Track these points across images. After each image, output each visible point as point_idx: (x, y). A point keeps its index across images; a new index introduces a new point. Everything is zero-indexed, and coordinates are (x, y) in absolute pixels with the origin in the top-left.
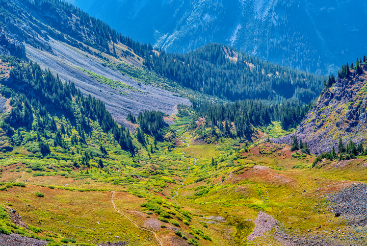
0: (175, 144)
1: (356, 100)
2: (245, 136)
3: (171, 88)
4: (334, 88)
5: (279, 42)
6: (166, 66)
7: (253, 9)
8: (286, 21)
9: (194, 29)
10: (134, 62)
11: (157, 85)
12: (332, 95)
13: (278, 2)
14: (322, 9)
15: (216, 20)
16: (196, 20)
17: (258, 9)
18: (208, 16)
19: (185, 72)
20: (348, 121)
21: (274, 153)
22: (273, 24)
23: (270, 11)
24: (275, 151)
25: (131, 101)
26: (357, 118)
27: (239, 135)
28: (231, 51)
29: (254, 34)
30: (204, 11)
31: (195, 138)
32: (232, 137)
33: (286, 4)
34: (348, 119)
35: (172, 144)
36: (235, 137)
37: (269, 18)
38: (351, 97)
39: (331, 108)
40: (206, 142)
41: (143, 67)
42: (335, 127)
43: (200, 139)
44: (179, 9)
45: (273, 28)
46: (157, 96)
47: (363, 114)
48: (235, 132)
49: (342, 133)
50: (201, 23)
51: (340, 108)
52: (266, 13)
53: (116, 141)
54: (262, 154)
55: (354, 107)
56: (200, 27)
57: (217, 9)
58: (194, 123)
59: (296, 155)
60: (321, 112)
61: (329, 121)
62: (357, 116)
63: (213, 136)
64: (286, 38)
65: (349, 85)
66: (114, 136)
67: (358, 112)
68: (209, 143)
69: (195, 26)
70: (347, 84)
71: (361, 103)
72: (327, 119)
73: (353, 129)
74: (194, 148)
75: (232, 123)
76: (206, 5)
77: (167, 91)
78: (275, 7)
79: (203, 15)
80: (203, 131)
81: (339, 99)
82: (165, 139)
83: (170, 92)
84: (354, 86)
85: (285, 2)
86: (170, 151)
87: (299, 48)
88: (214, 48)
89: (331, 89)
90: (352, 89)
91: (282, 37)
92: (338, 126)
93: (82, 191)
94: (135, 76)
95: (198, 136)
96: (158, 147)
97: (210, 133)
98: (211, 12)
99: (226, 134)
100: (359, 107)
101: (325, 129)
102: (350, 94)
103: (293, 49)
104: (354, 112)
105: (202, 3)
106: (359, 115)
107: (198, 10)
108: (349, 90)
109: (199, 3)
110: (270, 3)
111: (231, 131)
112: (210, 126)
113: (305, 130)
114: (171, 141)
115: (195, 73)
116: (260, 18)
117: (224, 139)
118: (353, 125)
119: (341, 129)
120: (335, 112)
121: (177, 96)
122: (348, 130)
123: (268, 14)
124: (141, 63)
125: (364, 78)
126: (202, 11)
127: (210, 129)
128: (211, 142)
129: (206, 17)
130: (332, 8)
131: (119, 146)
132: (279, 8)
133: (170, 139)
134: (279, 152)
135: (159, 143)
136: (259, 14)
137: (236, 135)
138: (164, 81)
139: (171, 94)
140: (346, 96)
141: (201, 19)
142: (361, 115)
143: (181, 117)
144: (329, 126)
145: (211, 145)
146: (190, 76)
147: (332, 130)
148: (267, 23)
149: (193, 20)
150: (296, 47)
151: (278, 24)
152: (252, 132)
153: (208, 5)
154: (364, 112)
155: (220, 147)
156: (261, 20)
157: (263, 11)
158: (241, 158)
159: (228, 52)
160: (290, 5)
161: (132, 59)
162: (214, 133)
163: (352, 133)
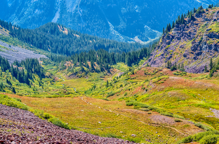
0: (54, 79)
1: (197, 37)
2: (106, 71)
3: (31, 49)
4: (173, 32)
5: (84, 26)
6: (25, 35)
7: (66, 6)
8: (87, 13)
9: (29, 19)
10: (3, 32)
11: (21, 47)
12: (173, 37)
13: (81, 1)
14: (108, 5)
15: (43, 13)
16: (30, 13)
17: (69, 6)
18: (38, 11)
19: (37, 39)
20: (193, 52)
21: (157, 74)
22: (79, 15)
23: (77, 7)
24: (157, 72)
25: (9, 55)
26: (201, 49)
27: (102, 70)
28: (63, 27)
29: (68, 21)
30: (35, 7)
31: (68, 75)
32: (97, 71)
33: (86, 3)
34: (193, 51)
35: (52, 80)
36: (99, 71)
37: (77, 11)
38: (190, 36)
39: (175, 45)
40: (78, 76)
41: (9, 36)
42: (183, 58)
43: (72, 75)
44: (18, 7)
45: (79, 18)
46: (24, 53)
47: (205, 46)
48: (99, 68)
49: (190, 61)
50: (33, 15)
51: (182, 44)
52: (75, 8)
53: (14, 78)
54: (147, 75)
55: (197, 42)
56: (33, 18)
57: (44, 6)
58: (63, 65)
59: (177, 73)
60: (167, 48)
61: (176, 54)
62: (200, 48)
63: (83, 72)
64: (88, 23)
65: (186, 29)
66: (11, 74)
67: (201, 45)
68: (80, 77)
69: (30, 17)
70: (184, 28)
71: (202, 38)
72: (174, 53)
73: (199, 57)
74: (70, 82)
75: (95, 63)
76: (36, 4)
77: (29, 50)
78: (80, 4)
79: (34, 10)
80: (74, 70)
81: (179, 39)
82: (46, 76)
83: (32, 51)
84: (191, 29)
85: (86, 1)
86: (53, 84)
87: (96, 29)
88: (52, 25)
89: (170, 33)
90: (189, 30)
91: (86, 23)
92: (185, 56)
93: (51, 97)
94: (6, 41)
95: (70, 73)
96: (43, 82)
97: (80, 70)
98: (40, 9)
99: (92, 70)
100: (201, 41)
101: (175, 59)
102: (189, 34)
103: (93, 30)
104: (197, 45)
105: (34, 3)
106: (202, 47)
107: (31, 7)
108: (187, 32)
109: (32, 3)
110: (77, 2)
111: (95, 68)
112: (78, 66)
113: (157, 62)
114: (51, 78)
115: (44, 40)
116: (71, 11)
117: (91, 73)
118: (198, 54)
119: (188, 58)
120: (179, 47)
121: (37, 53)
122: (195, 58)
123: (76, 9)
124: (8, 33)
125: (198, 23)
126: (34, 7)
127: (79, 67)
128: (82, 76)
129: (36, 11)
130: (114, 5)
131: (17, 81)
132: (82, 5)
133: (50, 76)
134: (161, 72)
135: (43, 79)
136: (70, 9)
137: (100, 70)
138: (25, 44)
139: (32, 52)
140: (185, 36)
141: (34, 13)
142: (203, 47)
143: (46, 65)
144: (177, 57)
145: (82, 79)
146: (41, 42)
147: (181, 60)
148: (75, 14)
149: (28, 13)
150: (95, 28)
151: (83, 15)
152: (110, 68)
153: (38, 4)
154: (205, 44)
155: (90, 79)
156: (71, 13)
157: (72, 6)
158: (131, 79)
159: (61, 28)
160: (89, 3)
161: (1, 30)
162: (83, 70)
163: (198, 60)
